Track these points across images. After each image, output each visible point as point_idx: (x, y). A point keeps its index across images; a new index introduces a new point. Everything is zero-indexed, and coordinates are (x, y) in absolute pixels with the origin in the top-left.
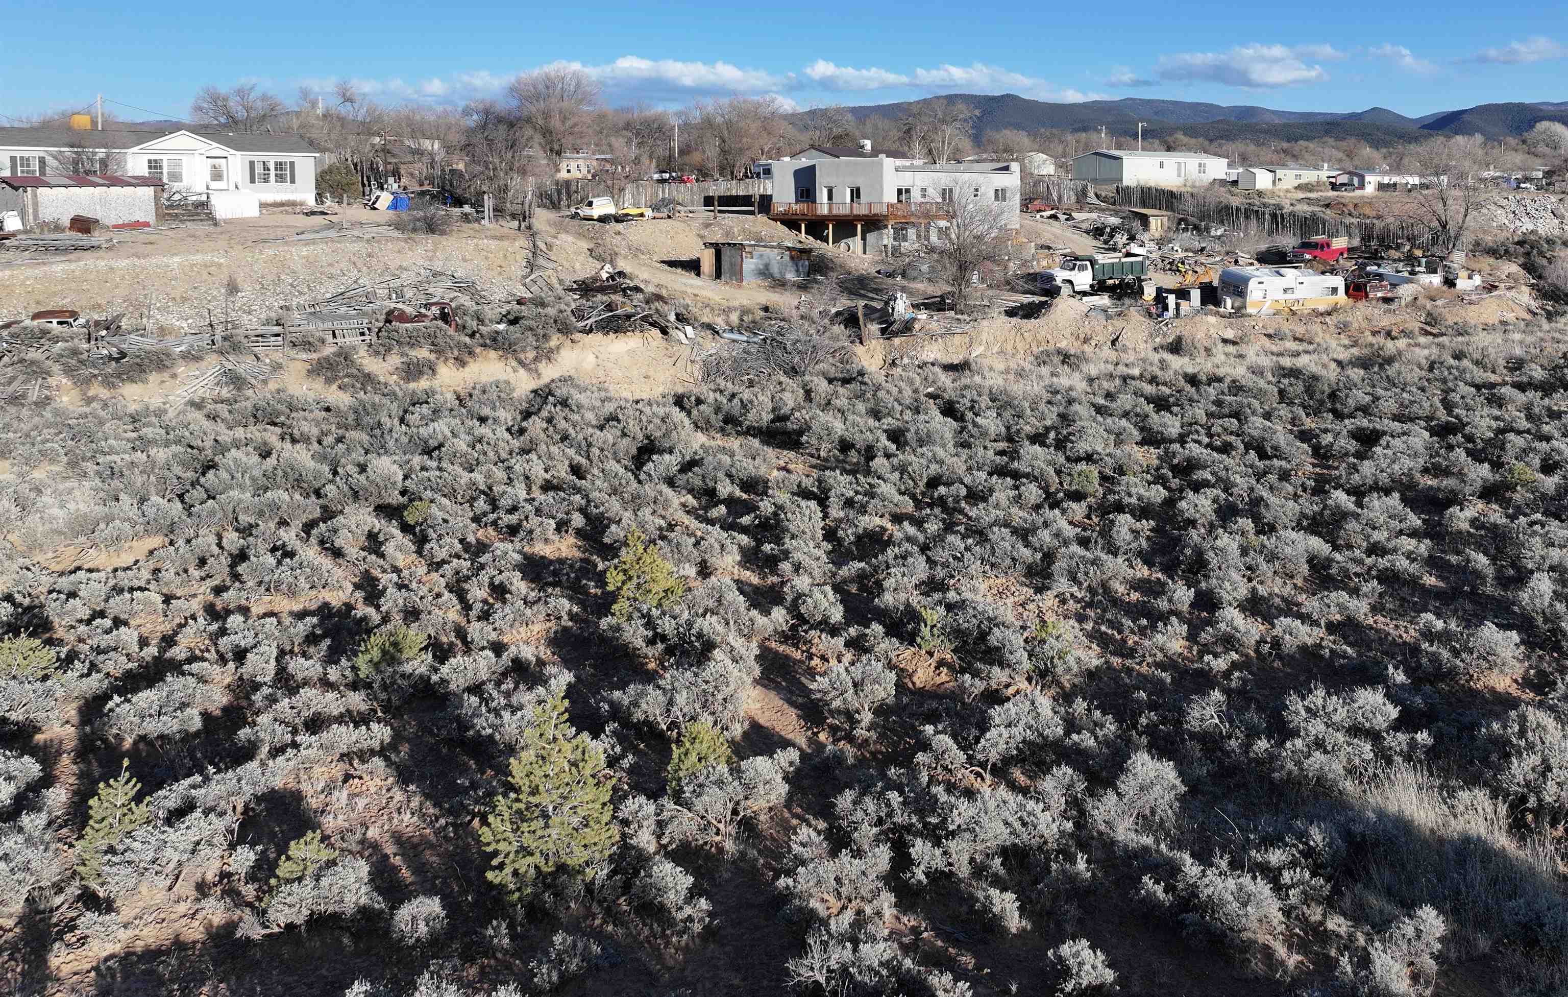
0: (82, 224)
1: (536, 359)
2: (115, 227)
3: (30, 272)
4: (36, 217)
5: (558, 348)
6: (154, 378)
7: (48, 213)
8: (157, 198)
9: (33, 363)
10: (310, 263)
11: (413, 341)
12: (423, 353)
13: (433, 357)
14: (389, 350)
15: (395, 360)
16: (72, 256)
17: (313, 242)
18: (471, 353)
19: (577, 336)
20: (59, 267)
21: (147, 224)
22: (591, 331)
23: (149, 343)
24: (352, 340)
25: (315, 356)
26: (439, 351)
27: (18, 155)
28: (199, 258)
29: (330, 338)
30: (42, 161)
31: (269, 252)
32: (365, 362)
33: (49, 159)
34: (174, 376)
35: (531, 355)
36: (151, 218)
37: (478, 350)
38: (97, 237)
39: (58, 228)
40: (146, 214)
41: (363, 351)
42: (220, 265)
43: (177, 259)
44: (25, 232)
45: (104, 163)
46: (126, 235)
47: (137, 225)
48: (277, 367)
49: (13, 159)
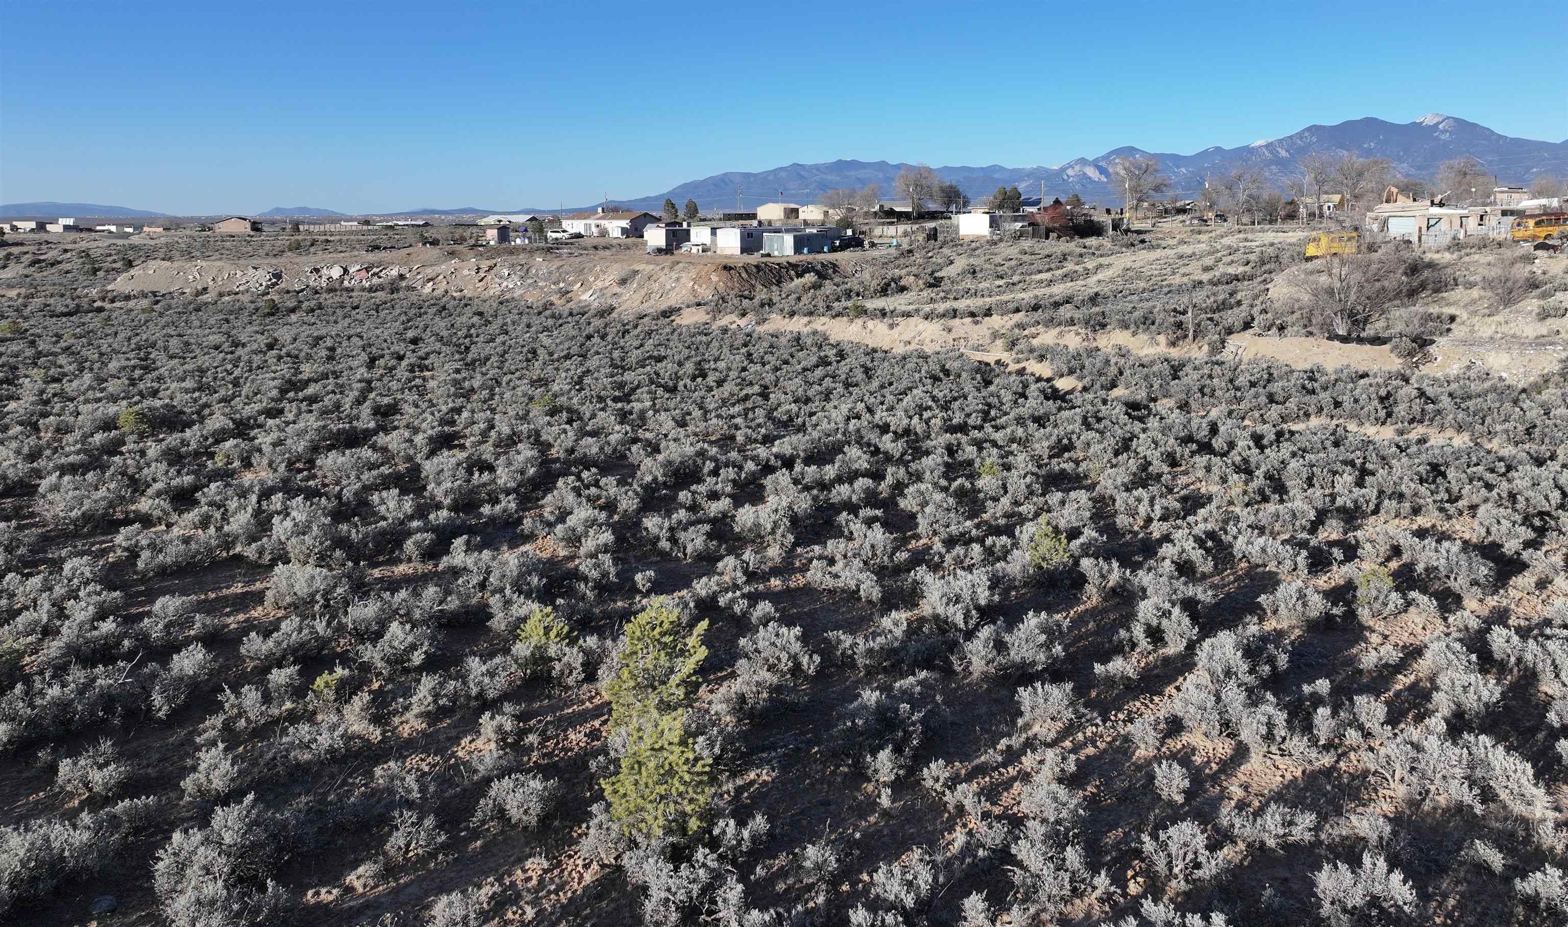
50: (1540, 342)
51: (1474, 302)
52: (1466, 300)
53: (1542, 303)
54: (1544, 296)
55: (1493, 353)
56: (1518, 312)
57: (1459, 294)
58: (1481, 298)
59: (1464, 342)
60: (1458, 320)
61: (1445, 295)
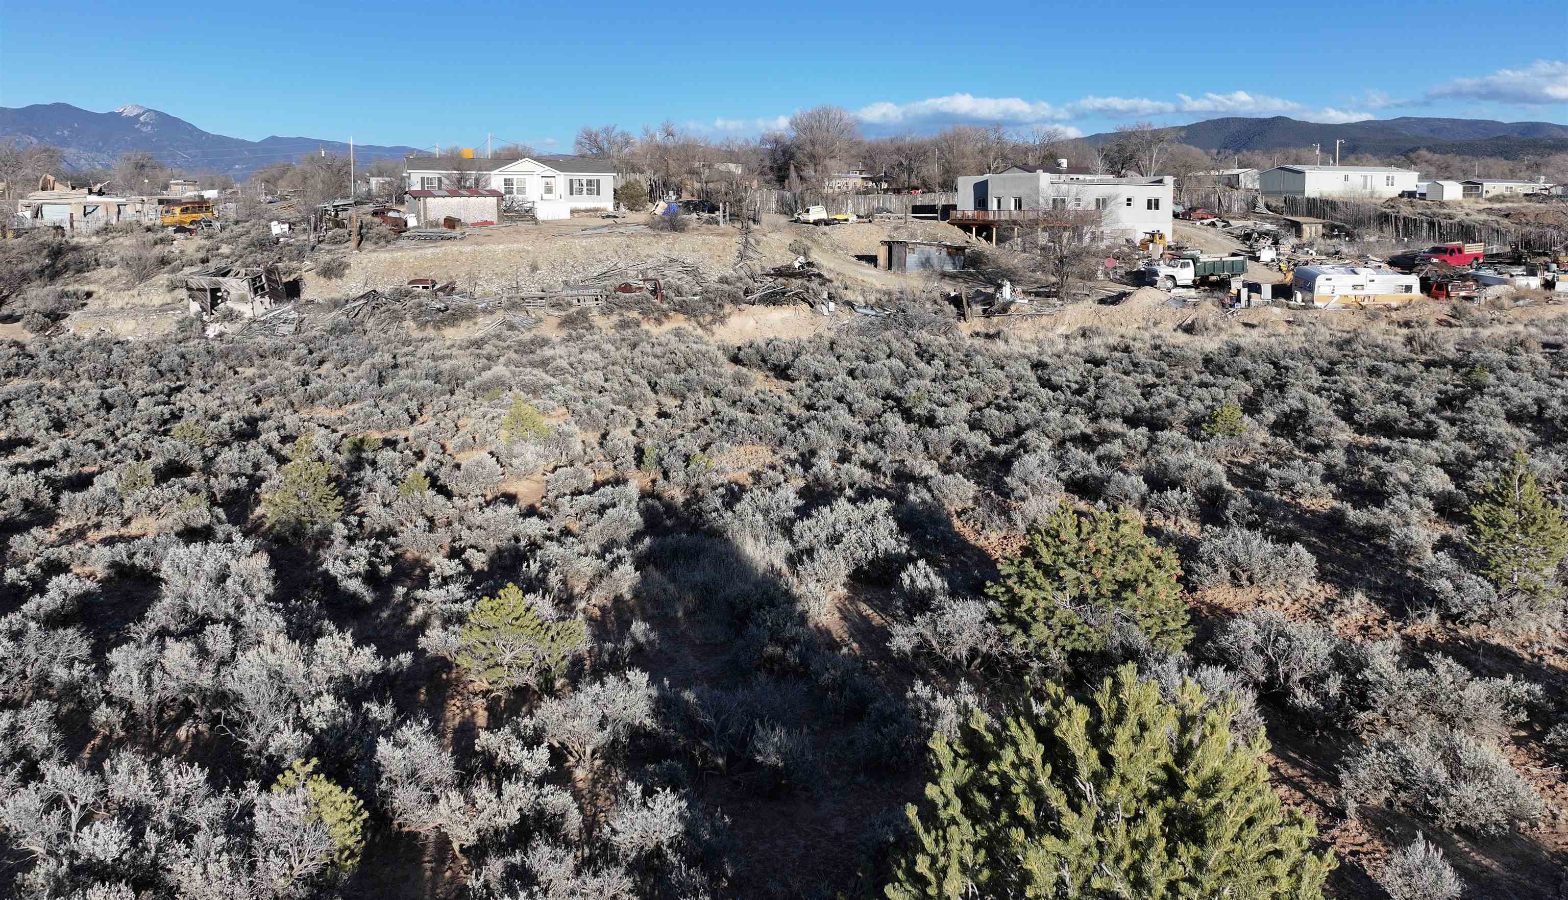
0: (451, 223)
1: (713, 322)
2: (473, 224)
3: (412, 254)
4: (425, 218)
5: (730, 314)
6: (464, 324)
7: (432, 216)
8: (498, 205)
9: (394, 311)
10: (586, 250)
11: (627, 306)
12: (635, 314)
13: (640, 317)
14: (612, 311)
15: (615, 318)
16: (439, 244)
17: (591, 236)
18: (667, 316)
19: (743, 306)
20: (430, 251)
21: (492, 223)
22: (753, 304)
23: (466, 302)
24: (590, 303)
25: (563, 313)
26: (644, 313)
27: (426, 176)
28: (515, 246)
29: (575, 302)
30: (440, 180)
31: (561, 242)
32: (596, 319)
33: (443, 179)
34: (475, 324)
35: (709, 318)
36: (494, 219)
37: (672, 314)
38: (457, 232)
39: (437, 225)
40: (492, 216)
41: (595, 312)
42: (528, 251)
43: (501, 247)
44: (419, 227)
45: (477, 181)
46: (477, 230)
47: (486, 223)
48: (539, 320)
49: (423, 179)
50: (163, 309)
51: (113, 279)
52: (107, 277)
53: (171, 276)
54: (173, 271)
55: (121, 321)
56: (152, 285)
57: (101, 273)
58: (119, 275)
59: (96, 314)
60: (95, 296)
61: (87, 274)
